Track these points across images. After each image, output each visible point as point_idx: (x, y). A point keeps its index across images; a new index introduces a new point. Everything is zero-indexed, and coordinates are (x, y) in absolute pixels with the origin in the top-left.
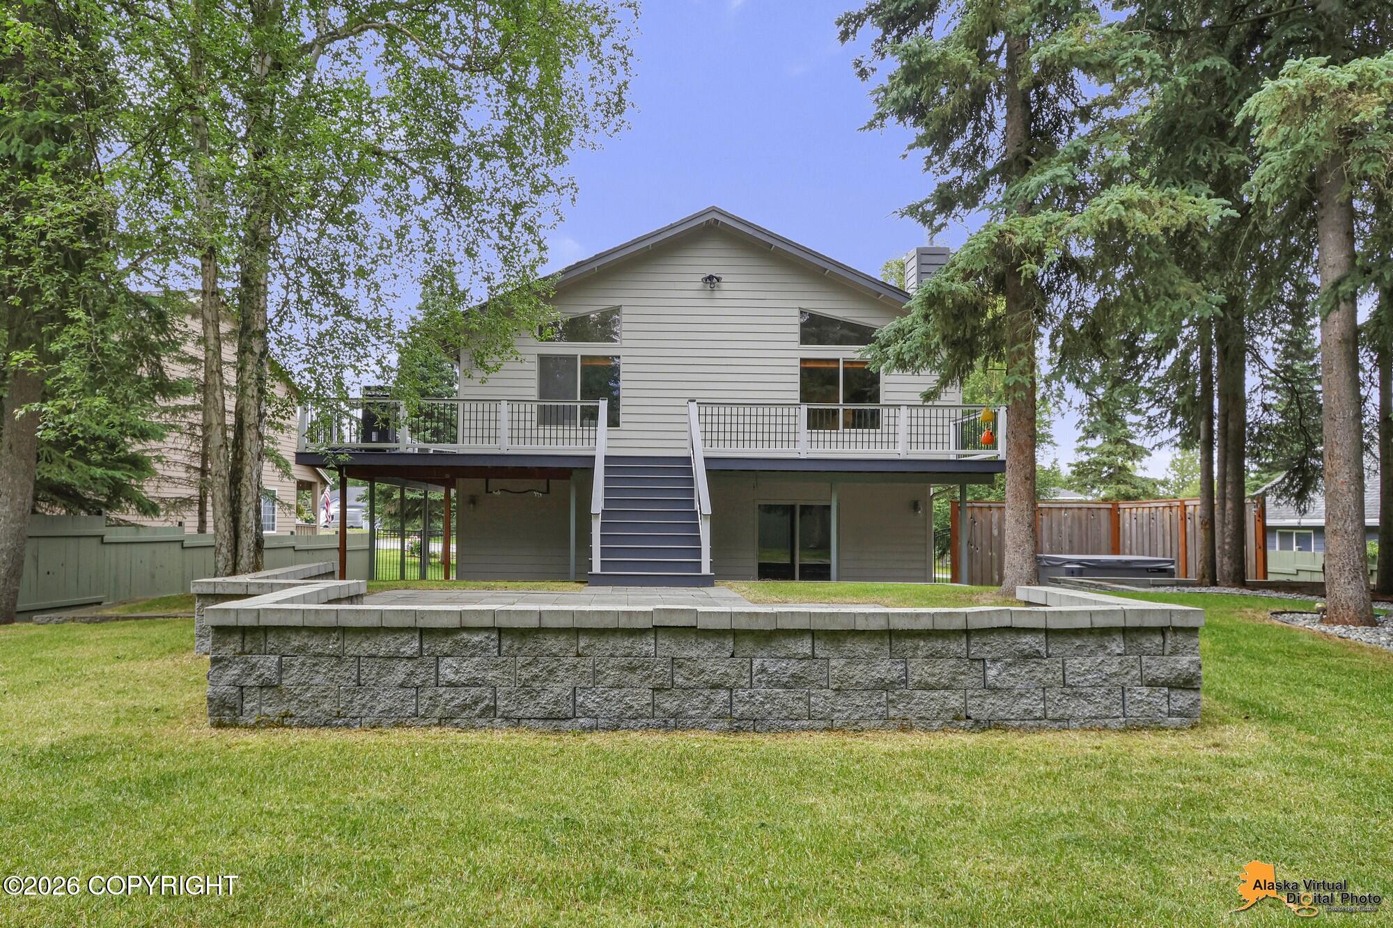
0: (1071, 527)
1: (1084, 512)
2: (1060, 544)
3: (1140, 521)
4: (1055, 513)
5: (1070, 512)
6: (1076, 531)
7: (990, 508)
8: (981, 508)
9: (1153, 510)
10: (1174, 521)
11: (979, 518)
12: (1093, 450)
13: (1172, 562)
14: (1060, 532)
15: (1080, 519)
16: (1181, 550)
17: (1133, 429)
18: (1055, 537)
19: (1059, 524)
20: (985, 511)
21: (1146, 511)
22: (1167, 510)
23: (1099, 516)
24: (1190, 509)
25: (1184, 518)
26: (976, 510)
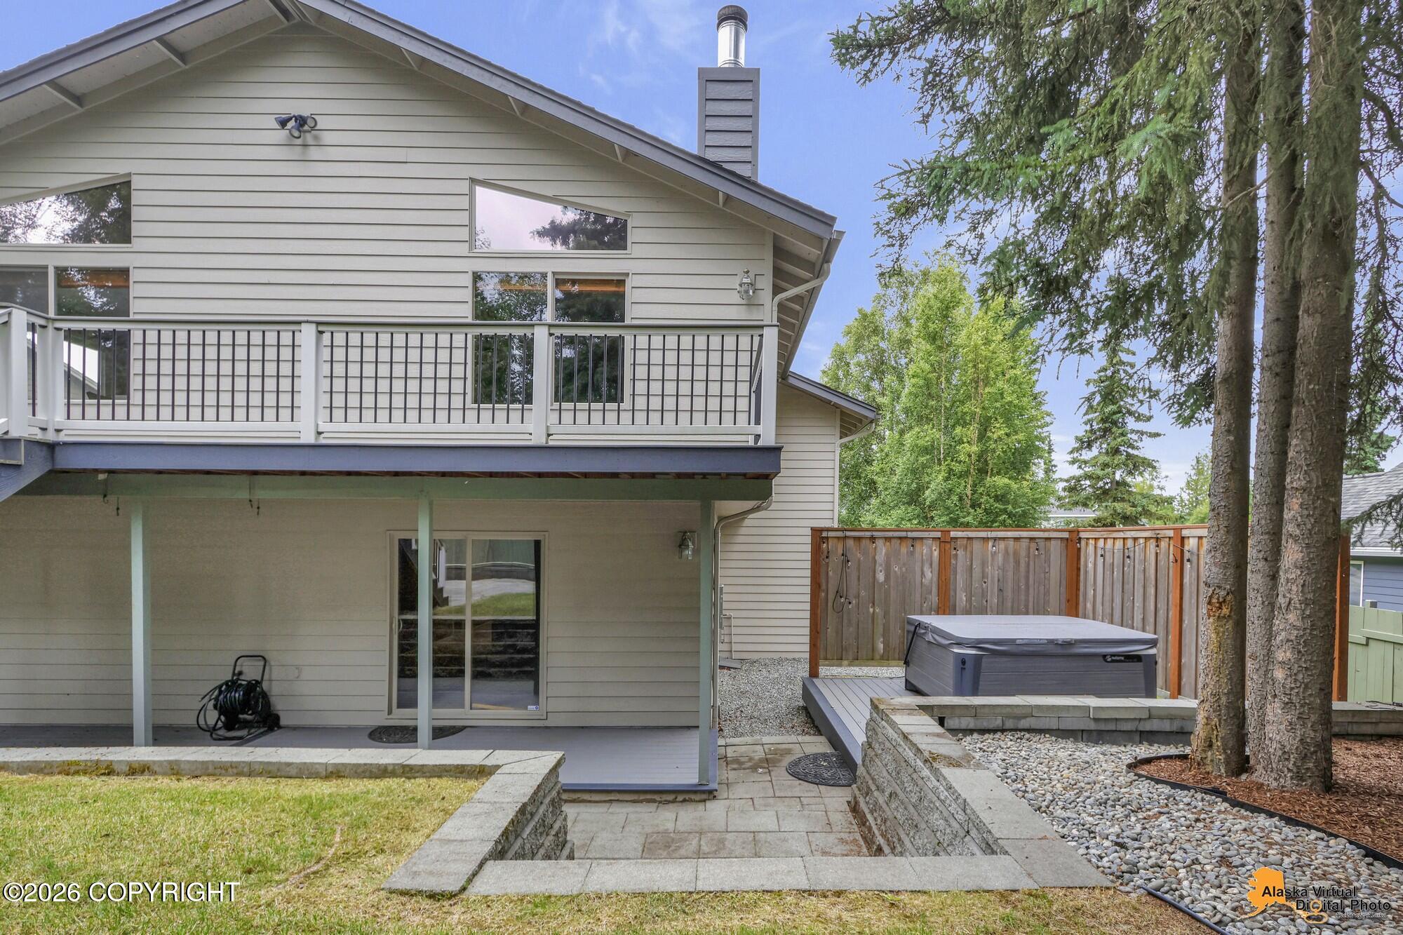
0: (1004, 569)
1: (1024, 544)
2: (984, 594)
3: (1109, 559)
4: (977, 546)
5: (1002, 545)
6: (1010, 574)
7: (873, 539)
8: (858, 539)
9: (1130, 543)
10: (1162, 563)
11: (856, 554)
12: (1085, 462)
13: (1153, 643)
14: (984, 575)
15: (1016, 554)
16: (1173, 613)
17: (1134, 437)
18: (976, 585)
19: (984, 564)
20: (865, 543)
21: (1119, 544)
22: (1152, 543)
23: (1047, 551)
24: (1191, 544)
25: (1180, 560)
26: (850, 543)
